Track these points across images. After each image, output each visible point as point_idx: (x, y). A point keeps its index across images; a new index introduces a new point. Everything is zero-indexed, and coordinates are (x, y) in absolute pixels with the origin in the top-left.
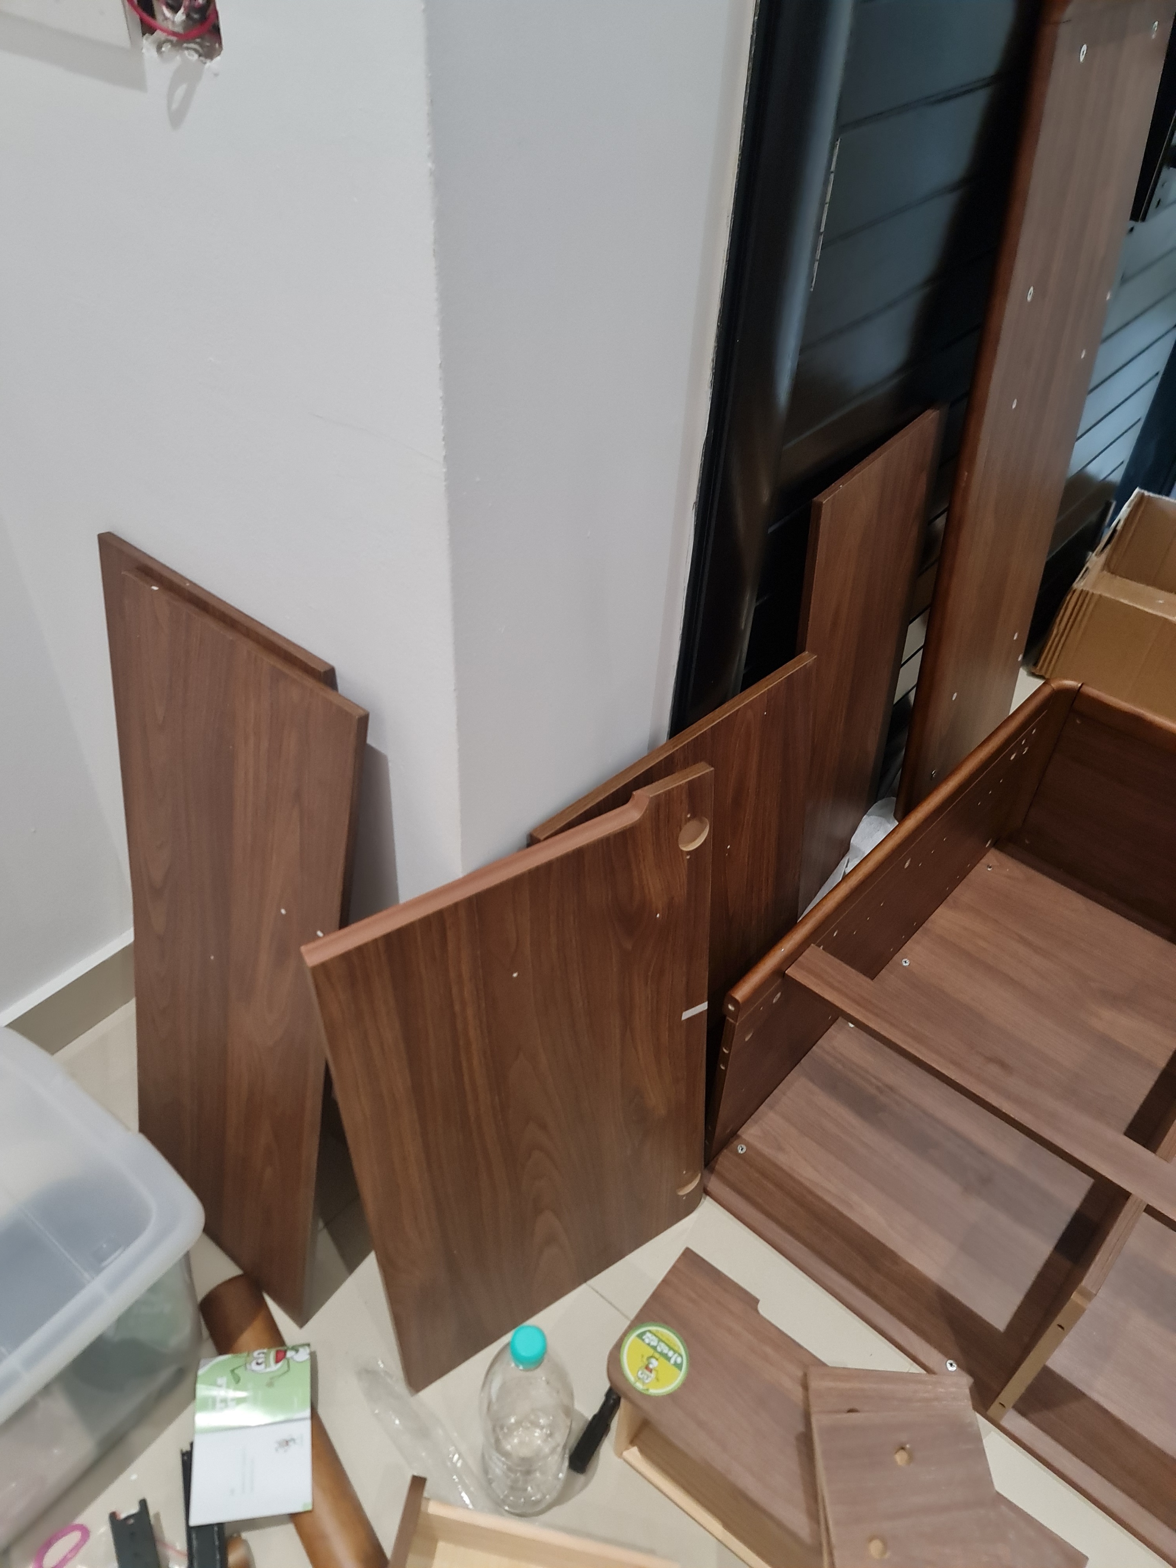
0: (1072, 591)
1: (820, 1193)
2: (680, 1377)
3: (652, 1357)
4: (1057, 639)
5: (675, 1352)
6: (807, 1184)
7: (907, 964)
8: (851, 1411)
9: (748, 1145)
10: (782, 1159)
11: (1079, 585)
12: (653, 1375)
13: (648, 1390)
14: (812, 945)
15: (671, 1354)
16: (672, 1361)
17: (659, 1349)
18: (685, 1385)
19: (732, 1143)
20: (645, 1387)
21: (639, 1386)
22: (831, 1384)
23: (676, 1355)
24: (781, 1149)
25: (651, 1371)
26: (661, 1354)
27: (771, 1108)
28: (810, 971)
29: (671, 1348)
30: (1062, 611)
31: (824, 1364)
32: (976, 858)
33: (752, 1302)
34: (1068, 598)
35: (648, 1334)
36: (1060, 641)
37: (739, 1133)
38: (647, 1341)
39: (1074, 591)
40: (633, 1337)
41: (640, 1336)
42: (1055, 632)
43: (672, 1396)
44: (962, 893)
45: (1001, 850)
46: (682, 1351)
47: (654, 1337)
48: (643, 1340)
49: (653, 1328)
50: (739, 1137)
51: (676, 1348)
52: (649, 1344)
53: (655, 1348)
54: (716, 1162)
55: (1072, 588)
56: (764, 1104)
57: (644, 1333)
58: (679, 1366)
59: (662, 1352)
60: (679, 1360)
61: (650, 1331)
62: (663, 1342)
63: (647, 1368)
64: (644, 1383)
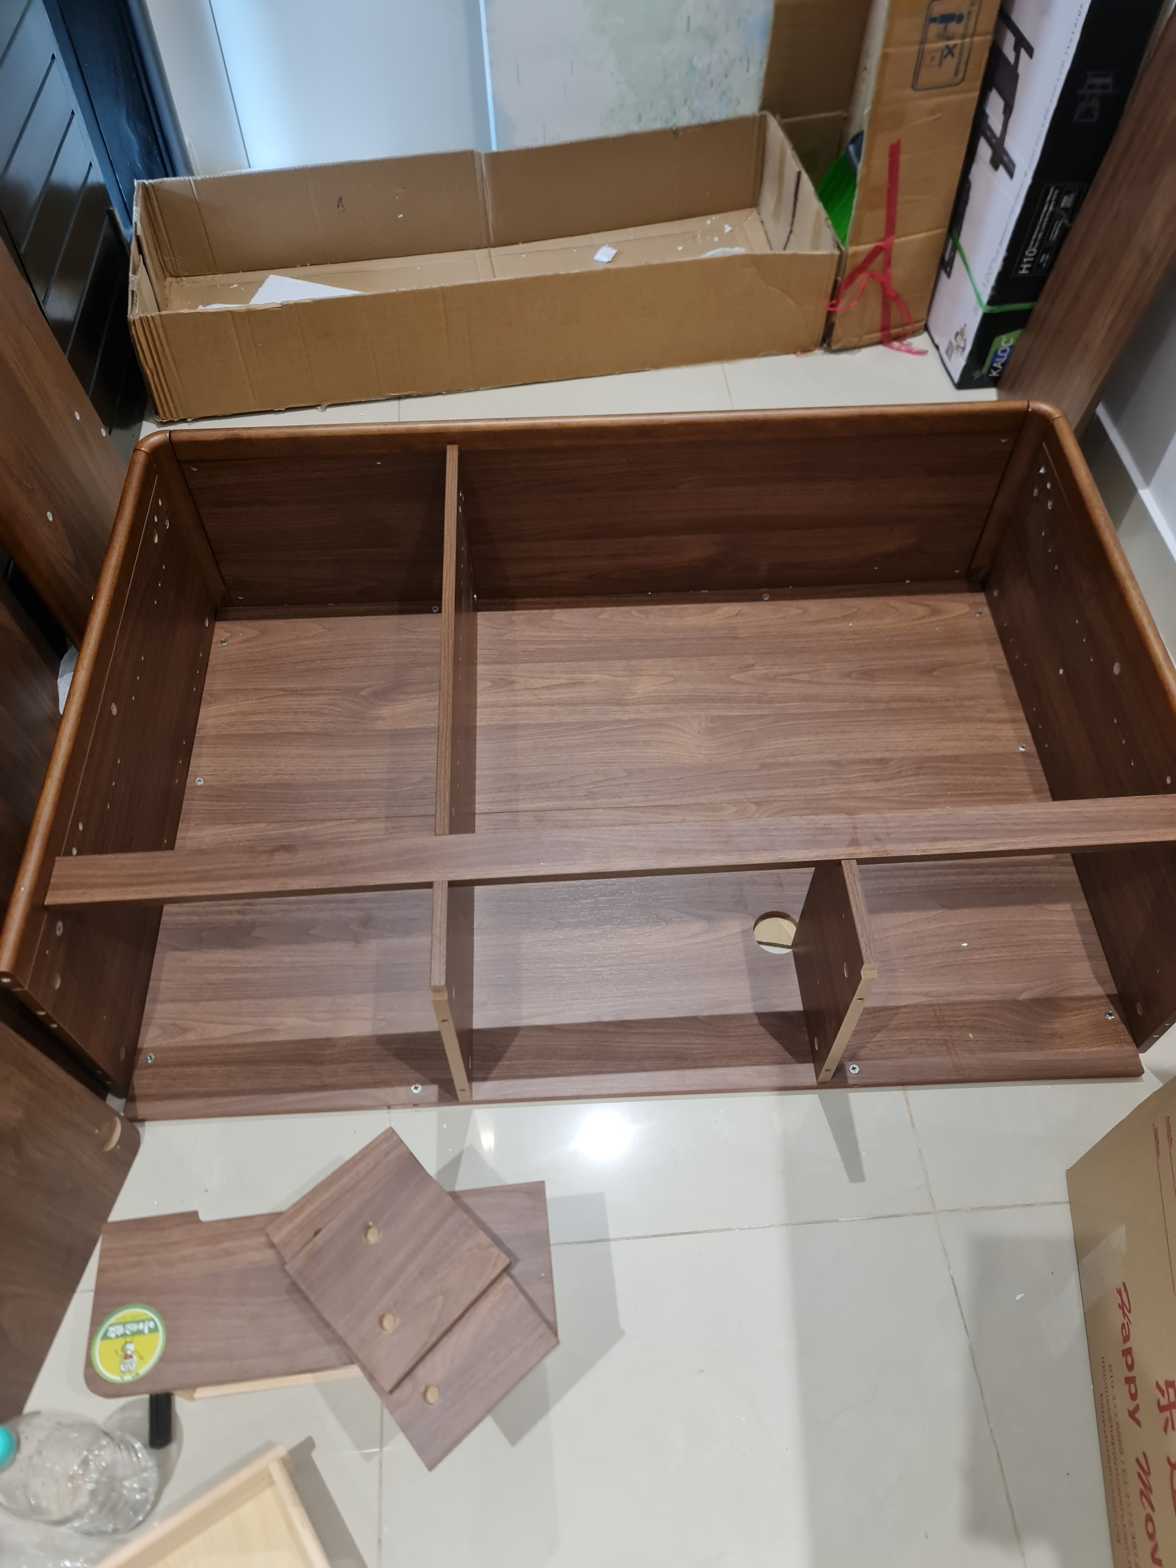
0: (132, 324)
1: (240, 1040)
2: (161, 1336)
3: (126, 1343)
4: (156, 378)
5: (144, 1321)
6: (225, 1042)
7: (202, 782)
8: (316, 1233)
9: (154, 1050)
10: (191, 1038)
11: (134, 314)
12: (135, 1358)
13: (137, 1374)
14: (57, 858)
15: (141, 1326)
16: (146, 1331)
17: (128, 1332)
18: (168, 1340)
19: (138, 1060)
20: (133, 1374)
21: (128, 1378)
22: (289, 1227)
23: (147, 1322)
24: (185, 1030)
25: (131, 1357)
26: (134, 1334)
27: (155, 1001)
28: (69, 887)
29: (138, 1322)
30: (139, 347)
31: (279, 1214)
32: (204, 643)
33: (192, 1217)
34: (134, 332)
35: (111, 1329)
36: (159, 378)
37: (139, 1046)
38: (113, 1335)
39: (134, 322)
40: (98, 1343)
41: (105, 1337)
42: (148, 372)
43: (164, 1359)
44: (214, 683)
45: (225, 619)
46: (151, 1315)
47: (118, 1327)
48: (110, 1338)
49: (113, 1320)
50: (141, 1050)
51: (144, 1317)
52: (117, 1336)
53: (124, 1335)
54: (133, 1089)
55: (130, 322)
56: (147, 1002)
57: (107, 1331)
58: (154, 1330)
59: (132, 1332)
60: (152, 1325)
61: (111, 1325)
62: (128, 1323)
63: (127, 1357)
64: (130, 1372)
